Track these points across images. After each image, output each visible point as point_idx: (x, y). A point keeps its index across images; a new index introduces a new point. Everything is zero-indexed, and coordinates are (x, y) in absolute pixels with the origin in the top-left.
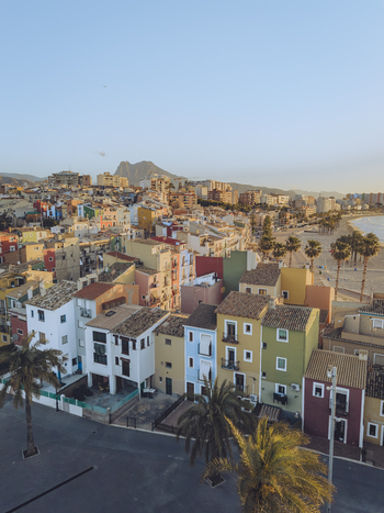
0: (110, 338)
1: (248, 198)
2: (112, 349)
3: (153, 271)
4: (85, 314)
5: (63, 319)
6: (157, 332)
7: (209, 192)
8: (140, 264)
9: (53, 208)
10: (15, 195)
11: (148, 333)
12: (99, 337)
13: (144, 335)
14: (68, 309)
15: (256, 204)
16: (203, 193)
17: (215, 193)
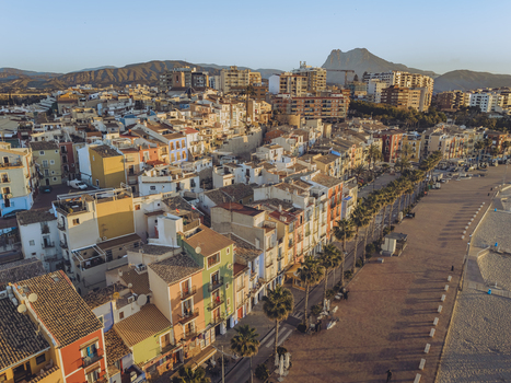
7: (385, 90)
15: (463, 108)
16: (379, 91)
17: (391, 92)
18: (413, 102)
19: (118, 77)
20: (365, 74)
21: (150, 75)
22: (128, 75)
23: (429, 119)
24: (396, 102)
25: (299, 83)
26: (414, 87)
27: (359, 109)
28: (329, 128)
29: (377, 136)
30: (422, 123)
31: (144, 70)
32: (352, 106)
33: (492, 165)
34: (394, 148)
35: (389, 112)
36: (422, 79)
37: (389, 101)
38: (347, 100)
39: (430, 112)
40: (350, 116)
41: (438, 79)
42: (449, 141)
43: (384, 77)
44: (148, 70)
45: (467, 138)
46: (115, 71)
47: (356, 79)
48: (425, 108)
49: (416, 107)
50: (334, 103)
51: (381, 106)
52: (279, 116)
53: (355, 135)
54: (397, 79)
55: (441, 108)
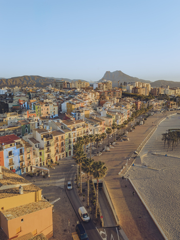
1: (155, 91)
7: (133, 88)
15: (160, 95)
16: (131, 89)
17: (135, 89)
18: (142, 92)
19: (8, 83)
20: (125, 83)
21: (23, 82)
22: (13, 82)
23: (149, 98)
24: (137, 92)
25: (105, 86)
26: (143, 87)
27: (125, 95)
28: (118, 100)
29: (133, 102)
30: (147, 99)
31: (20, 80)
32: (123, 94)
33: (168, 111)
34: (139, 106)
35: (136, 96)
36: (145, 84)
37: (135, 92)
38: (121, 92)
39: (149, 96)
40: (123, 97)
41: (152, 84)
42: (155, 104)
43: (132, 84)
44: (22, 80)
45: (160, 103)
46: (7, 80)
47: (121, 84)
48: (148, 95)
49: (144, 94)
50: (117, 93)
51: (132, 94)
52: (102, 97)
53: (127, 102)
54: (137, 84)
55: (153, 94)
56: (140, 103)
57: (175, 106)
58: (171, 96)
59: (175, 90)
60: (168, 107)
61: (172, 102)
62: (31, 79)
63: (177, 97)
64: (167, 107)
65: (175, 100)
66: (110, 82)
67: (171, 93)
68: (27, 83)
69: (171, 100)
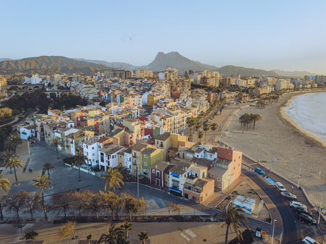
0: (105, 154)
1: (226, 81)
2: (105, 158)
3: (132, 132)
4: (99, 147)
5: (93, 148)
6: (118, 153)
7: (201, 78)
8: (127, 129)
9: (107, 95)
10: (91, 86)
11: (115, 153)
12: (102, 154)
13: (114, 154)
14: (95, 145)
15: (231, 86)
16: (199, 79)
17: (204, 79)
18: (213, 83)
20: (190, 71)
21: (41, 65)
22: (25, 65)
23: (220, 89)
24: (206, 83)
25: (171, 76)
26: (212, 77)
27: (194, 86)
29: (206, 94)
30: (218, 91)
31: (36, 62)
32: (192, 85)
33: (241, 103)
34: (212, 98)
35: (206, 87)
36: (214, 73)
37: (204, 83)
38: (190, 83)
39: (219, 87)
42: (228, 96)
43: (199, 73)
44: (40, 62)
45: (233, 95)
47: (186, 73)
48: (217, 86)
49: (214, 85)
50: (186, 84)
54: (205, 74)
55: (223, 85)
56: (212, 95)
57: (247, 99)
58: (242, 87)
59: (247, 80)
60: (241, 99)
61: (244, 94)
62: (52, 61)
63: (250, 88)
64: (239, 99)
65: (247, 92)
66: (176, 70)
67: (243, 83)
68: (47, 67)
69: (243, 91)
